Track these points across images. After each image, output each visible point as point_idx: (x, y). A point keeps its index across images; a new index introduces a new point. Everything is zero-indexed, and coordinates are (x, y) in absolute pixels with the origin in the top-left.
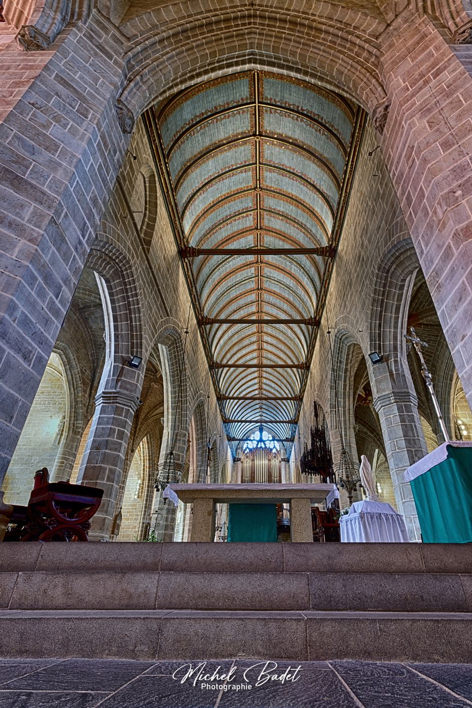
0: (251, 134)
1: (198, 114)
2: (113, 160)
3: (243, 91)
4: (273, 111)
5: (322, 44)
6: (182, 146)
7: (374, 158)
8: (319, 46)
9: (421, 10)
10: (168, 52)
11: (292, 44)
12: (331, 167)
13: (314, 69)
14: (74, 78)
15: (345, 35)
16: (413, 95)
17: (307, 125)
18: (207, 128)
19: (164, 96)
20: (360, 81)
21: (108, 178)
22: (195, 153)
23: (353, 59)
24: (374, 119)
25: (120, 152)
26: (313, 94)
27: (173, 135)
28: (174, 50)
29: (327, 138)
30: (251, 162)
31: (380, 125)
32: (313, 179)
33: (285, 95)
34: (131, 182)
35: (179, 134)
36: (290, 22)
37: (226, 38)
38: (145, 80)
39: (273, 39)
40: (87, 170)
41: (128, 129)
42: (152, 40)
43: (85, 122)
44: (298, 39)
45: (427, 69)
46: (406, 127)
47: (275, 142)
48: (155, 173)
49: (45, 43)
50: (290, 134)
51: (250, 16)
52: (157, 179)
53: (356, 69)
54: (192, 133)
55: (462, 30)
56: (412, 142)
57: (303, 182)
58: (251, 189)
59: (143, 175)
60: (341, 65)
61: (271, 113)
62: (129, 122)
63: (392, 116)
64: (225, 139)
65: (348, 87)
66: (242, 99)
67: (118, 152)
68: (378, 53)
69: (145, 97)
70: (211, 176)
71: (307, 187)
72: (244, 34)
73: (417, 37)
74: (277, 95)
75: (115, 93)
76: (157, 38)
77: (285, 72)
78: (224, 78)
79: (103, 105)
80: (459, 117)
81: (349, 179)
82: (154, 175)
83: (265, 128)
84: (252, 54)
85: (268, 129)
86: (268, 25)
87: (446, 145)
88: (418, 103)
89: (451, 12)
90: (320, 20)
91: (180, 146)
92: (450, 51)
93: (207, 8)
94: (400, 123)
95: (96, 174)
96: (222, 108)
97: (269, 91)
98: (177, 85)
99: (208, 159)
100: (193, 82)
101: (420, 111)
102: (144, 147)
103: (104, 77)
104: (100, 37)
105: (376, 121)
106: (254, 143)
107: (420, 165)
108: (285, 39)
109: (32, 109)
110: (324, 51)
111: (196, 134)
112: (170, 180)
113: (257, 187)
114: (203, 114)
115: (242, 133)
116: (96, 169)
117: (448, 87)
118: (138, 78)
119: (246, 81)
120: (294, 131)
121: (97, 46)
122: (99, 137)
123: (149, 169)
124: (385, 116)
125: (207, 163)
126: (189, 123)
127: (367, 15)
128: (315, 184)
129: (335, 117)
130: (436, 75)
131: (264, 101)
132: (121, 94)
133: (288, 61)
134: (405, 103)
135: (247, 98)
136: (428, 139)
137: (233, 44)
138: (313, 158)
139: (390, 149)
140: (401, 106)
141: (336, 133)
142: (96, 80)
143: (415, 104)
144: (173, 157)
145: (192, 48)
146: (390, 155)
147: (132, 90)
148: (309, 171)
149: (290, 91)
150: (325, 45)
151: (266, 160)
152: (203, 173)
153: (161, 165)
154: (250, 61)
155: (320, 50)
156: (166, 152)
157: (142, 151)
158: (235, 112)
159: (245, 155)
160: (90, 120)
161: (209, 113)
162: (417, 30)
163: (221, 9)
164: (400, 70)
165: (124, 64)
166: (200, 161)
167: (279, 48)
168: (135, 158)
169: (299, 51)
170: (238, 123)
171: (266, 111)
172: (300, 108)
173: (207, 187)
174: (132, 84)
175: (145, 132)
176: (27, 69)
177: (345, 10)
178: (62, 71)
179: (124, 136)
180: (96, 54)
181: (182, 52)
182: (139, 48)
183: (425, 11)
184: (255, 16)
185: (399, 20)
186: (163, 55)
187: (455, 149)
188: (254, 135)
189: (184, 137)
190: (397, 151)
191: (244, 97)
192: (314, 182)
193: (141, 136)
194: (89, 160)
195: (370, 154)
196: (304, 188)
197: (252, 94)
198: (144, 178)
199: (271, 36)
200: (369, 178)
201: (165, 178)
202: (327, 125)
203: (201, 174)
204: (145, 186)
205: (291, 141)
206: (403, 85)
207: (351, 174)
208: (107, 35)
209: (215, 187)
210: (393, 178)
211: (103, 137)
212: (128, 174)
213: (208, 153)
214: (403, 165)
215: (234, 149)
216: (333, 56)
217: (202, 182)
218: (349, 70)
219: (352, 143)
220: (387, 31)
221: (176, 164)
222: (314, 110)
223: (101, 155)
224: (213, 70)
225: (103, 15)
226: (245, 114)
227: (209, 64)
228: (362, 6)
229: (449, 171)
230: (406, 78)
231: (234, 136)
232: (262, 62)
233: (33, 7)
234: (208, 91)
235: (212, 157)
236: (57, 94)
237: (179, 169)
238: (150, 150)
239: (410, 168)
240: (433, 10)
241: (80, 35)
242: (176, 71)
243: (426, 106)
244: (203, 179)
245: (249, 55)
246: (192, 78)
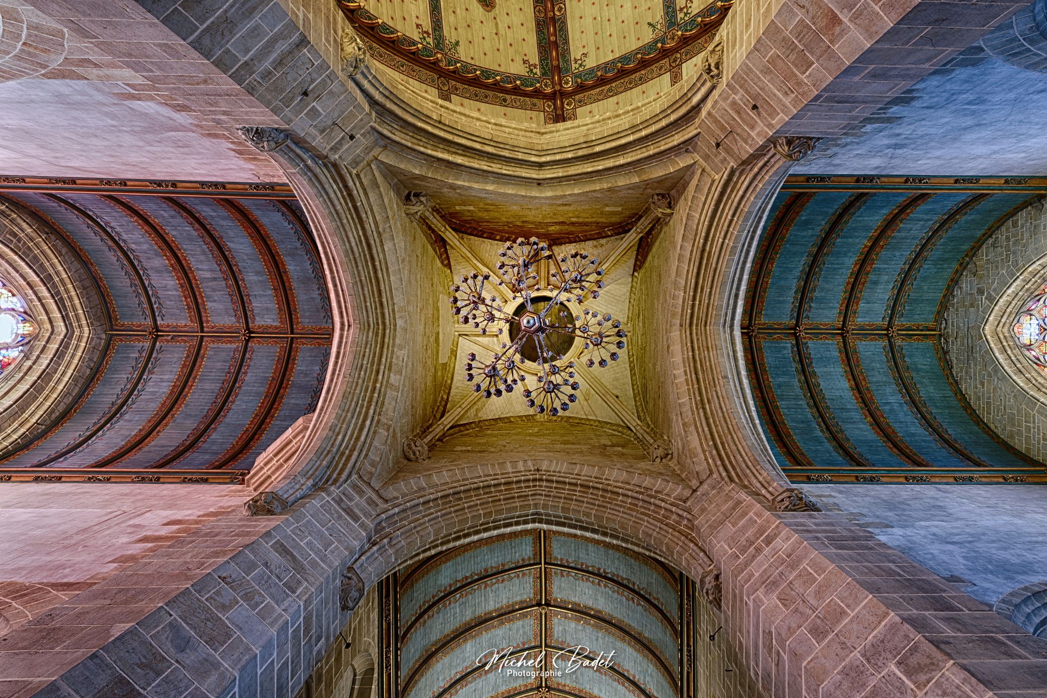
0: (534, 603)
1: (460, 577)
2: (311, 652)
3: (526, 550)
4: (565, 574)
5: (620, 506)
6: (429, 622)
7: (719, 641)
8: (617, 508)
9: (727, 479)
10: (432, 513)
11: (585, 505)
12: (658, 653)
13: (615, 530)
14: (299, 544)
15: (647, 499)
16: (747, 565)
17: (614, 592)
18: (470, 597)
19: (417, 559)
20: (674, 544)
21: (290, 684)
22: (446, 632)
23: (661, 522)
24: (705, 591)
25: (327, 638)
26: (617, 555)
27: (418, 606)
28: (440, 510)
29: (645, 610)
30: (533, 644)
31: (715, 599)
32: (632, 672)
33: (581, 555)
34: (329, 685)
35: (427, 605)
36: (581, 485)
37: (505, 499)
38: (394, 542)
39: (562, 501)
40: (259, 672)
41: (351, 604)
42: (416, 502)
43: (290, 599)
44: (592, 501)
45: (755, 535)
46: (751, 604)
47: (570, 614)
48: (376, 666)
49: (280, 508)
50: (590, 603)
51: (535, 480)
52: (376, 675)
53: (668, 532)
54: (448, 603)
55: (780, 498)
56: (767, 625)
57: (617, 676)
58: (532, 690)
59: (354, 670)
60: (647, 529)
61: (562, 576)
62: (357, 594)
63: (728, 588)
64: (495, 611)
65: (661, 551)
66: (523, 560)
67: (323, 639)
68: (689, 517)
69: (387, 563)
70: (466, 668)
71: (623, 685)
72: (528, 496)
73: (730, 504)
74: (570, 555)
75: (347, 559)
76: (421, 500)
77: (578, 532)
78: (502, 537)
79: (325, 575)
80: (819, 594)
81: (688, 673)
82: (373, 669)
83: (554, 596)
84: (537, 514)
85: (559, 596)
86: (556, 488)
87: (818, 633)
88: (757, 575)
89: (760, 482)
90: (615, 484)
91: (425, 622)
92: (773, 518)
93: (486, 473)
94: (741, 599)
95: (272, 678)
96: (494, 570)
97: (558, 551)
98: (436, 546)
99: (465, 641)
100: (458, 543)
101: (763, 583)
102: (369, 626)
103: (340, 542)
104: (351, 500)
105: (707, 593)
106: (538, 616)
107: (790, 661)
108: (576, 500)
109: (220, 583)
110: (623, 513)
111: (452, 605)
112: (397, 677)
113: (541, 686)
114: (466, 578)
115: (521, 602)
116: (276, 669)
117: (788, 556)
118: (385, 541)
119: (529, 539)
120: (596, 600)
121: (344, 510)
122: (301, 619)
123: (367, 660)
124: (718, 588)
125: (463, 646)
126: (445, 589)
127: (668, 482)
128: (636, 680)
129: (652, 583)
130: (768, 541)
131: (553, 562)
132: (356, 560)
133: (581, 521)
134: (740, 573)
135: (529, 559)
136: (787, 622)
137: (514, 505)
138: (627, 638)
139: (738, 633)
140: (736, 577)
141: (656, 602)
142: (327, 545)
143: (753, 575)
144: (411, 638)
145: (464, 509)
146: (740, 643)
147: (374, 553)
148: (624, 658)
149: (587, 550)
150: (624, 507)
151: (557, 640)
152: (454, 664)
153: (388, 652)
154: (534, 521)
155: (619, 511)
156: (401, 632)
157: (364, 631)
158: (513, 575)
159: (524, 633)
160: (298, 596)
161: (476, 577)
162: (728, 497)
163: (502, 474)
164: (721, 535)
165: (372, 526)
166: (453, 644)
167: (569, 509)
168: (348, 646)
169: (594, 512)
170: (516, 589)
171: (555, 573)
172: (602, 571)
173: (458, 687)
174: (375, 548)
175: (376, 604)
176: (240, 536)
177: (643, 476)
178: (287, 537)
179: (342, 615)
180: (340, 517)
181: (450, 513)
182: (397, 510)
183: (731, 480)
184: (541, 480)
185: (705, 486)
186: (424, 516)
187: (833, 639)
188: (539, 604)
189: (435, 609)
190: (749, 636)
191: (526, 558)
192: (634, 677)
193: (369, 610)
194: (271, 655)
195: (712, 638)
196: (620, 687)
197: (537, 553)
198: (355, 675)
199: (560, 498)
200: (720, 674)
201: (389, 675)
202: (642, 592)
203: (450, 665)
204: (352, 689)
205: (592, 613)
206: (730, 551)
207: (690, 665)
208: (361, 497)
209: (471, 686)
210: (757, 680)
211: (307, 620)
212: (329, 671)
213: (466, 631)
214: (765, 659)
215: (508, 625)
216: (636, 517)
217: (451, 679)
218: (658, 533)
219: (681, 618)
220: (694, 495)
221: (412, 651)
222: (621, 573)
223: (293, 646)
224: (486, 530)
225: (363, 480)
226: (527, 578)
227: (481, 525)
228: (661, 473)
229: (838, 673)
230: (732, 544)
231: (509, 606)
232: (548, 522)
233: (284, 474)
234: (478, 551)
235: (473, 637)
236: (266, 565)
237: (417, 657)
238: (376, 631)
239: (777, 665)
240: (740, 479)
241: (327, 498)
242: (437, 532)
243: (768, 578)
244: (453, 672)
245: (532, 515)
246: (458, 538)
